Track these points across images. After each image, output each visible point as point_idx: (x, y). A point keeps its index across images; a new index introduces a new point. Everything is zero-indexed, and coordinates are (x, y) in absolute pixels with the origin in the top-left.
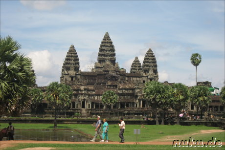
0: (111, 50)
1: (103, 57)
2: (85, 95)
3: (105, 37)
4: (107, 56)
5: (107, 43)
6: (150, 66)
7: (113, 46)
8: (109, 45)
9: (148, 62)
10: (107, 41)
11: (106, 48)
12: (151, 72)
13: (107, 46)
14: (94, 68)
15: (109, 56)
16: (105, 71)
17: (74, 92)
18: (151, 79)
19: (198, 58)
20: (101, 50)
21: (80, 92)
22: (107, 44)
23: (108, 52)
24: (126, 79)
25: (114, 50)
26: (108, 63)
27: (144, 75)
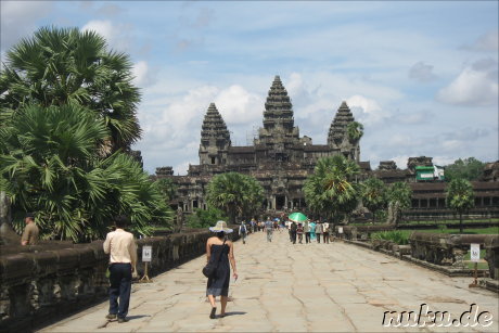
0: (284, 106)
1: (270, 119)
2: (197, 190)
3: (274, 83)
4: (276, 116)
5: (278, 94)
6: (343, 133)
7: (288, 99)
8: (280, 97)
9: (340, 125)
10: (277, 90)
11: (275, 104)
12: (345, 143)
13: (277, 100)
14: (257, 137)
15: (281, 116)
16: (268, 144)
17: (182, 187)
18: (346, 155)
19: (358, 129)
20: (268, 107)
21: (190, 187)
22: (276, 97)
23: (278, 110)
24: (305, 155)
25: (290, 106)
26: (278, 128)
27: (335, 147)
